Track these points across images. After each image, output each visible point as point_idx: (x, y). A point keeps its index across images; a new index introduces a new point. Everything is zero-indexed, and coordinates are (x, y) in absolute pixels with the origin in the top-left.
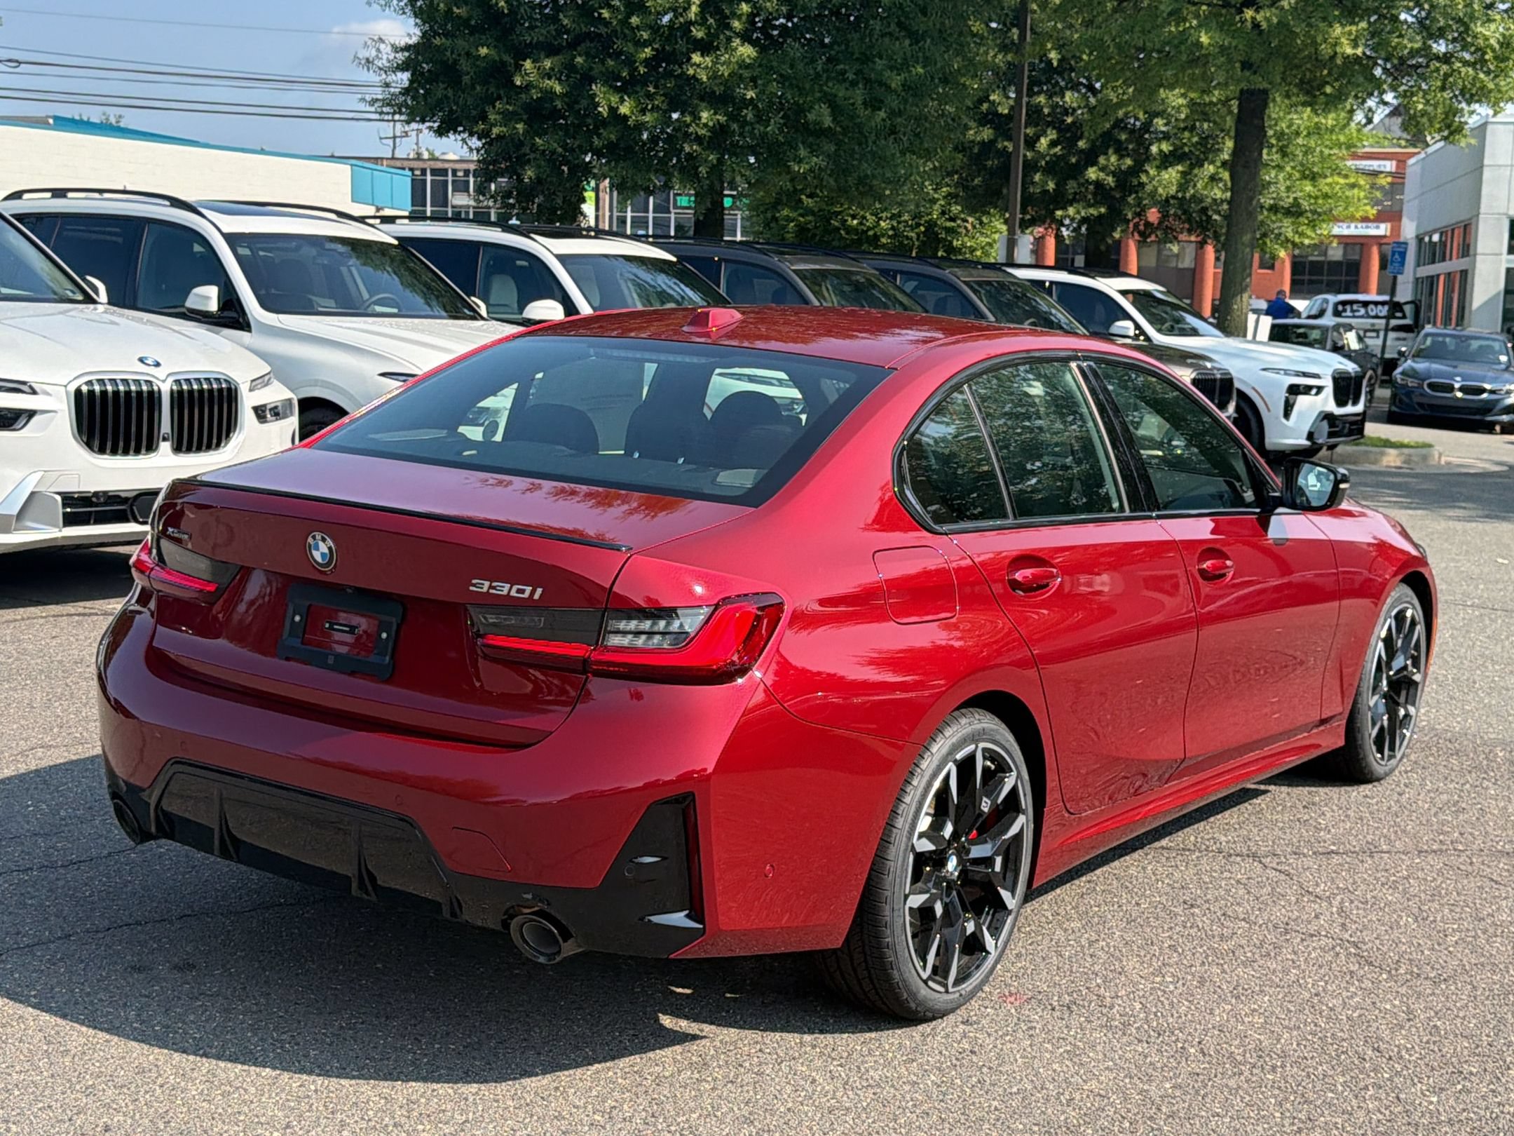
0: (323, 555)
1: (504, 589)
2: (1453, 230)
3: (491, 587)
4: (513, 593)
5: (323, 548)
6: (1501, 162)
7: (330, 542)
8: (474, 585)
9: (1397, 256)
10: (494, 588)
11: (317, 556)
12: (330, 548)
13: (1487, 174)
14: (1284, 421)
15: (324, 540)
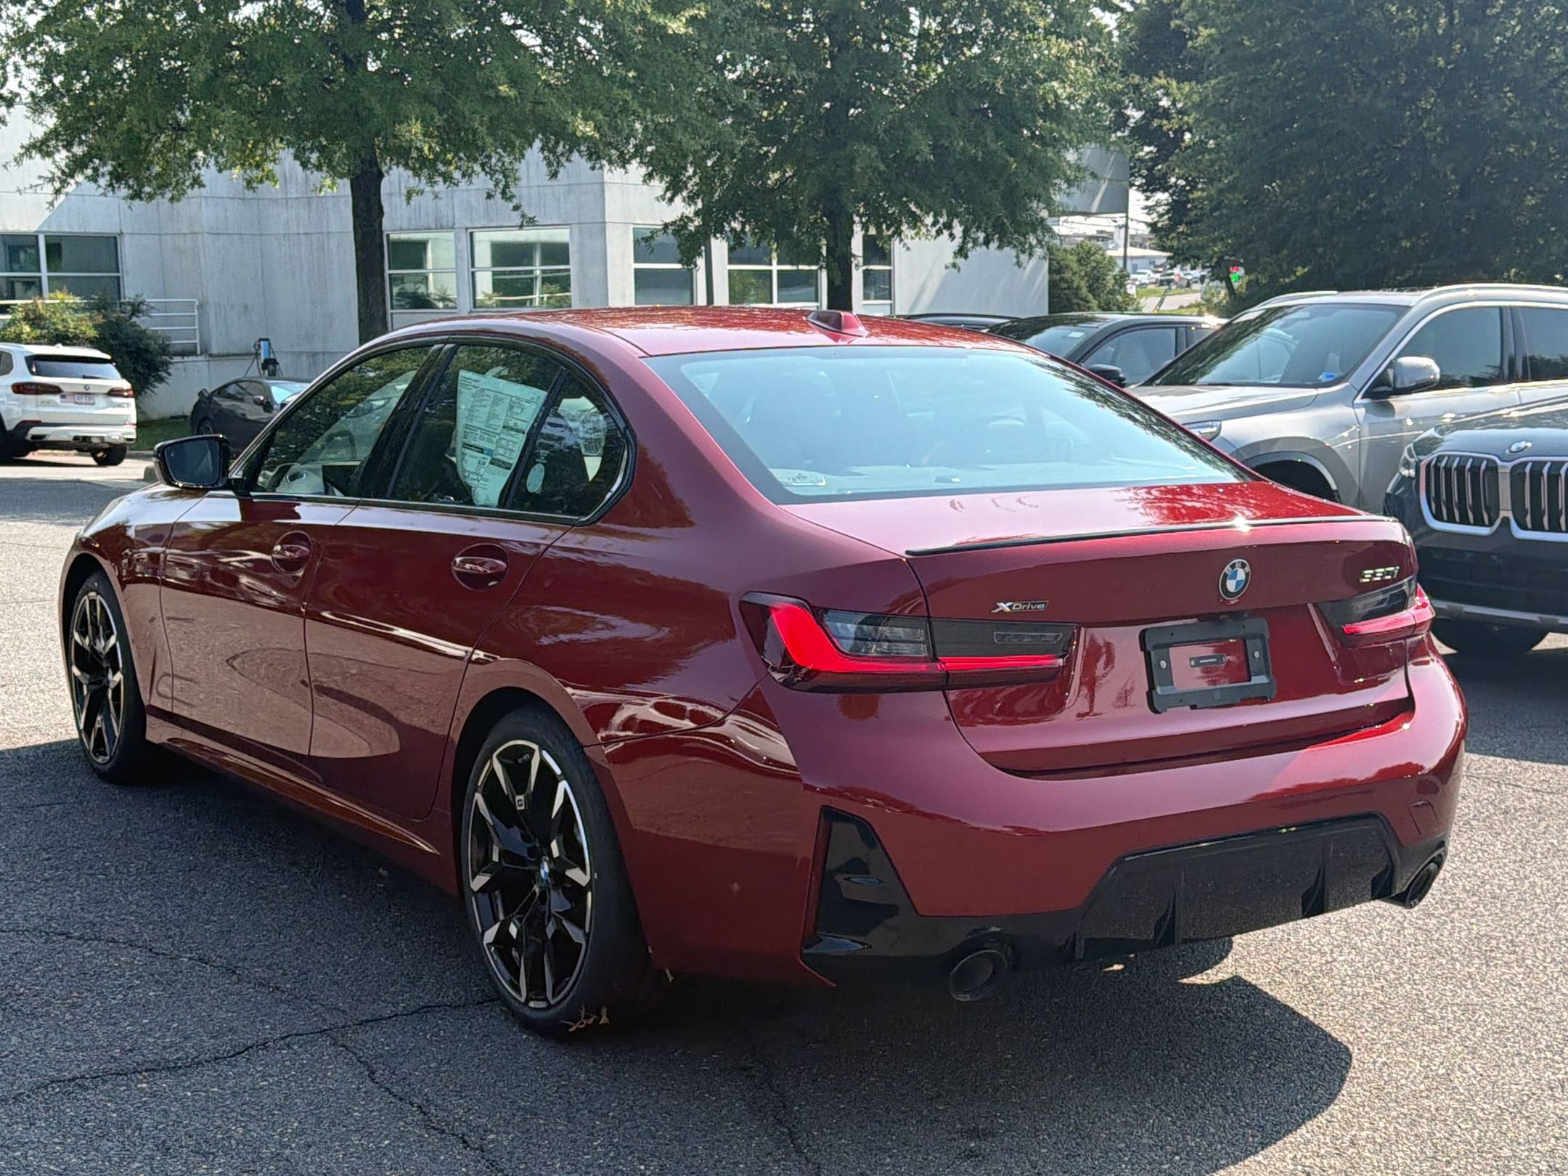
0: (1237, 584)
1: (1380, 574)
7: (1248, 568)
10: (1375, 575)
11: (1232, 584)
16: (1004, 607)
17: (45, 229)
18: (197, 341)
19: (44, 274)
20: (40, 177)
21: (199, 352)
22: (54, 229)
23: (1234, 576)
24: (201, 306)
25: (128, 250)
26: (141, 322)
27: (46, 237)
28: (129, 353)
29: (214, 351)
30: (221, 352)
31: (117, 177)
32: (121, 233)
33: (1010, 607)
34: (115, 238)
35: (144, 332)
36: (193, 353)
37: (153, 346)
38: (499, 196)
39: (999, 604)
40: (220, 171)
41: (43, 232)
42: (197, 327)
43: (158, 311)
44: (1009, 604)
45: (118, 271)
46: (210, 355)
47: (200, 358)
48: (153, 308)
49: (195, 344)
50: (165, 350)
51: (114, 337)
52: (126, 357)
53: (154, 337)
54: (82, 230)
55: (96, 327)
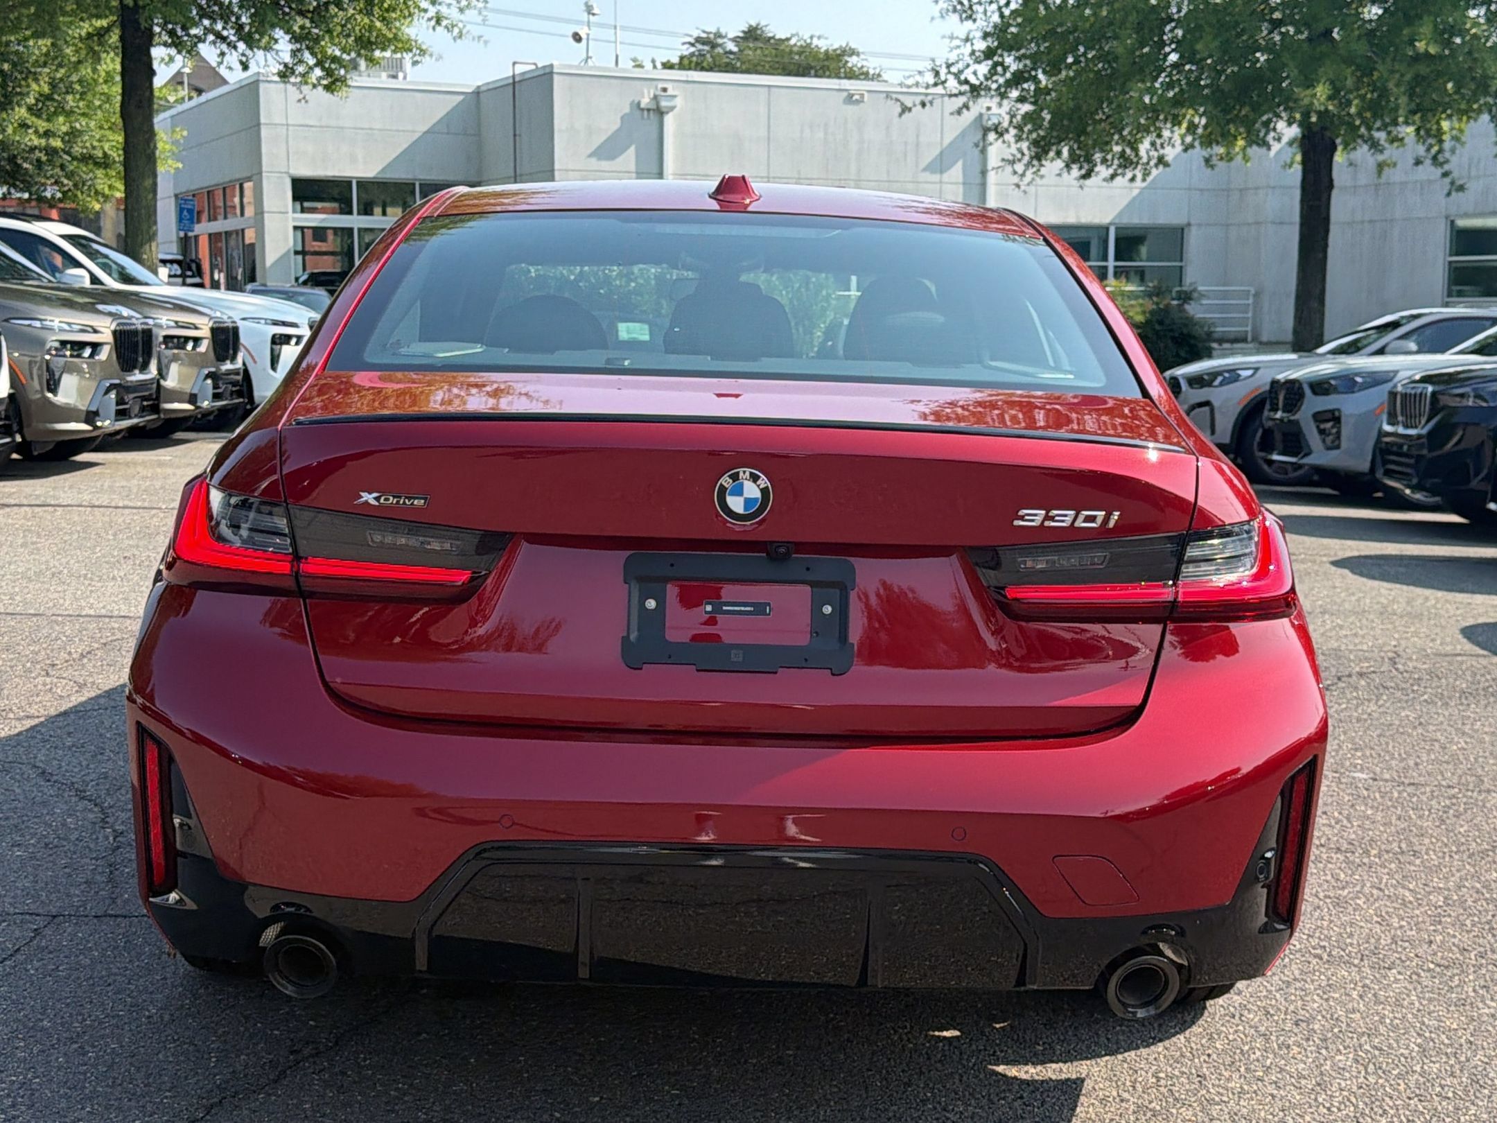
0: (748, 502)
1: (1064, 518)
2: (224, 189)
3: (1047, 518)
4: (1080, 523)
5: (752, 491)
6: (277, 122)
7: (764, 482)
8: (1022, 518)
9: (185, 213)
10: (1052, 519)
11: (736, 504)
12: (764, 491)
13: (264, 132)
14: (271, 372)
15: (755, 478)
16: (369, 497)
17: (1117, 221)
18: (1249, 329)
19: (1111, 263)
20: (1003, 160)
21: (1249, 339)
22: (1125, 221)
23: (739, 491)
24: (1257, 295)
25: (1194, 241)
26: (1193, 310)
27: (1117, 229)
28: (1173, 338)
29: (1264, 338)
30: (1273, 339)
31: (1074, 159)
32: (1189, 225)
33: (377, 499)
34: (1183, 229)
35: (1192, 318)
36: (1244, 340)
37: (1198, 331)
38: (1428, 162)
39: (362, 494)
40: (1186, 150)
41: (1114, 224)
42: (1250, 315)
43: (1209, 298)
44: (375, 495)
45: (1181, 260)
46: (1261, 343)
47: (1251, 345)
48: (1204, 296)
49: (1247, 332)
50: (1210, 336)
51: (1161, 323)
52: (1170, 341)
53: (1201, 323)
54: (1151, 222)
55: (1144, 312)
